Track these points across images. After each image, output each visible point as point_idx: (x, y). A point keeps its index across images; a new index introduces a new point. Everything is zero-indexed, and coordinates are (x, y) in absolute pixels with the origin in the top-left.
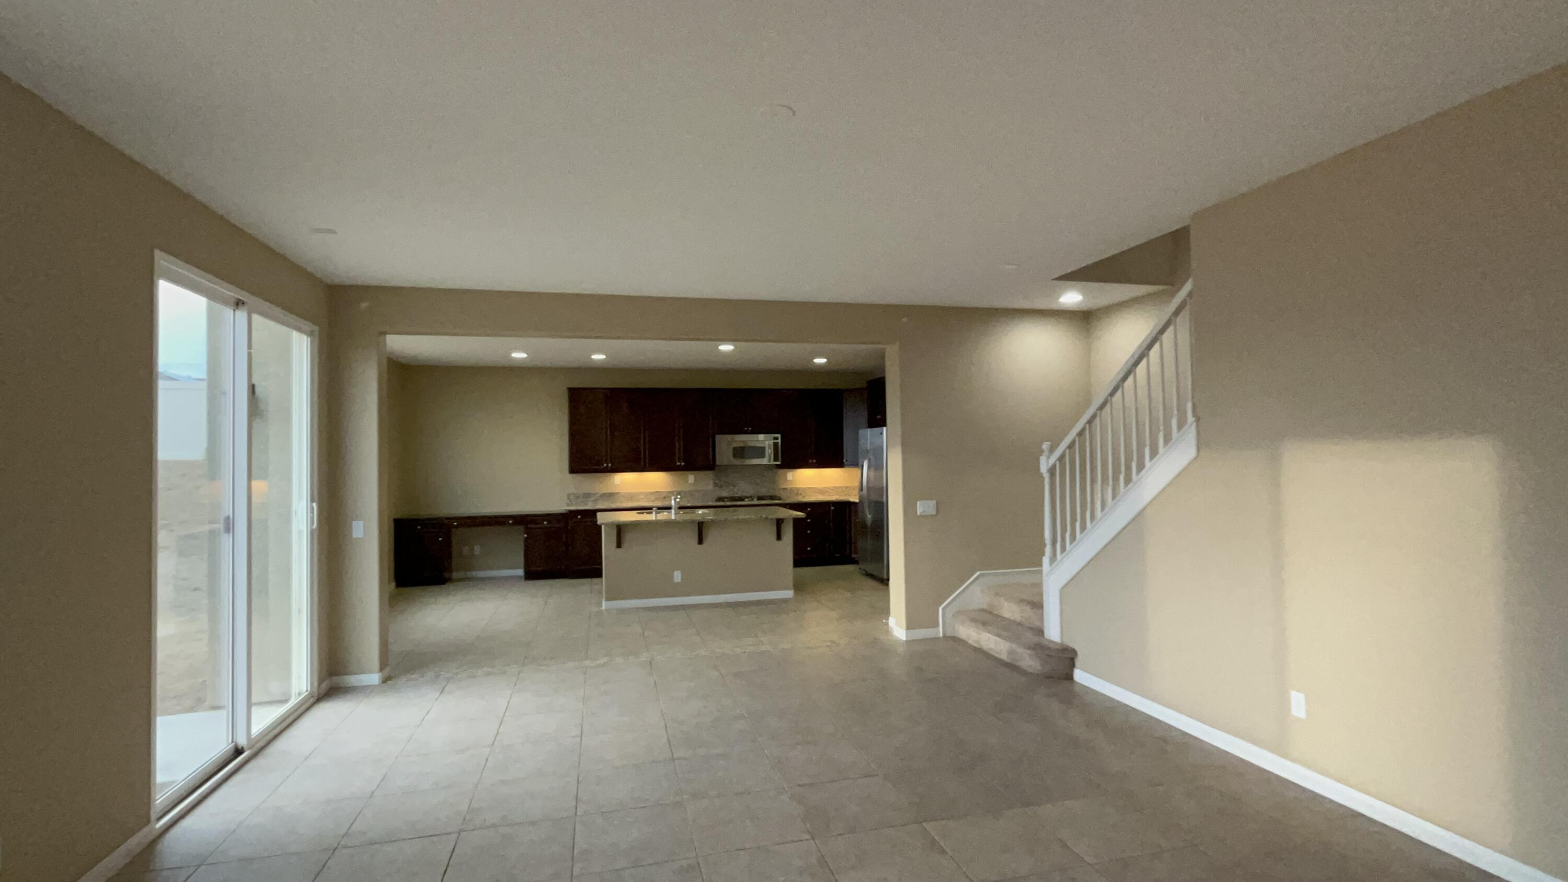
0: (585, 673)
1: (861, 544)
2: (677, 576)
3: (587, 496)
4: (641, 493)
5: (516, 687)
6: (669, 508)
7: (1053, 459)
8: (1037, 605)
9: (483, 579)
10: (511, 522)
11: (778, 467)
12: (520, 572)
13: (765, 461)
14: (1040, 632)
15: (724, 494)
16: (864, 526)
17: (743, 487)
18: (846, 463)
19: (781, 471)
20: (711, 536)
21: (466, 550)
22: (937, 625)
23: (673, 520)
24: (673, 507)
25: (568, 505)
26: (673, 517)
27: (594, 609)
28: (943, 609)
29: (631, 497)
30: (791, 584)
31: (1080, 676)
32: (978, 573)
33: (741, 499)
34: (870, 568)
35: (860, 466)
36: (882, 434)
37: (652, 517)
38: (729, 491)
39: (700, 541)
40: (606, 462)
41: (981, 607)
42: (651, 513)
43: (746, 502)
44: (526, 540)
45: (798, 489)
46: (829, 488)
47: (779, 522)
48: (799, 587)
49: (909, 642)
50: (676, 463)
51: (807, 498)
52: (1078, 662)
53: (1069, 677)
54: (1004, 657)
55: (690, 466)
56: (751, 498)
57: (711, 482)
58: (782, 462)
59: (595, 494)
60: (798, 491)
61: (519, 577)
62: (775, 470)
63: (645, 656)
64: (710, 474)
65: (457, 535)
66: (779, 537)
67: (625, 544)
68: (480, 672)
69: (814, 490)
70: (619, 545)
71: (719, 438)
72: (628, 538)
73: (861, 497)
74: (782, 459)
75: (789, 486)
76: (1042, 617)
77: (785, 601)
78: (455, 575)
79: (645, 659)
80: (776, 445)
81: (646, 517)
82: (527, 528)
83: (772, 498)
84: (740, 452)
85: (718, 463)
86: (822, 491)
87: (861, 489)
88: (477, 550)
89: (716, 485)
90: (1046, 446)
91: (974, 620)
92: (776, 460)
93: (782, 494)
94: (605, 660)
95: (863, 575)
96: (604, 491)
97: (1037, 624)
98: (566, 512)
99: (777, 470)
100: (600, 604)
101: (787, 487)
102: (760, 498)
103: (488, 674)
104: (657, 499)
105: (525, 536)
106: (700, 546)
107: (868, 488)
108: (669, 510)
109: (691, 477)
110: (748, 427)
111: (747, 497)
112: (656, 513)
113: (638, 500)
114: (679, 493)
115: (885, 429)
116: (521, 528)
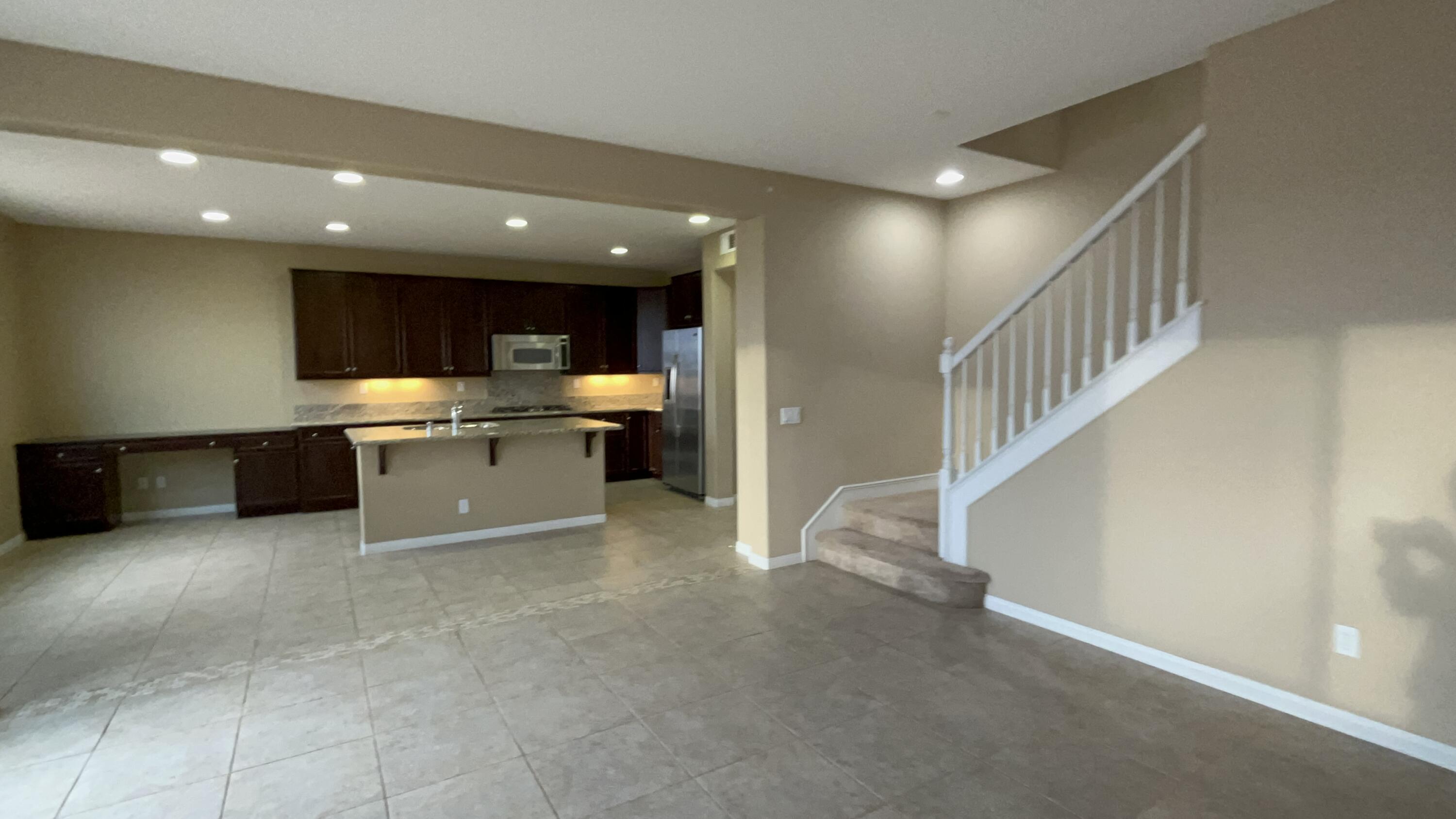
0: (361, 664)
1: (666, 455)
2: (464, 506)
3: (325, 408)
4: (397, 405)
5: (247, 704)
6: (449, 421)
7: (960, 356)
8: (931, 524)
9: (169, 520)
10: (212, 443)
11: (564, 372)
12: (231, 507)
13: (550, 366)
14: (934, 554)
15: (502, 404)
16: (671, 435)
17: (525, 396)
18: (639, 370)
19: (568, 378)
20: (506, 456)
21: (143, 483)
22: (798, 550)
23: (454, 437)
24: (454, 420)
25: (296, 420)
26: (454, 433)
27: (350, 554)
28: (807, 530)
29: (383, 409)
30: (602, 506)
31: (992, 603)
32: (841, 488)
33: (526, 409)
34: (676, 481)
35: (665, 372)
36: (696, 335)
37: (427, 433)
38: (508, 401)
39: (493, 461)
40: (349, 366)
41: (842, 526)
42: (425, 428)
43: (532, 413)
44: (238, 469)
45: (586, 398)
46: (620, 396)
47: (590, 435)
48: (610, 509)
49: (773, 572)
50: (443, 368)
51: (596, 407)
52: (990, 588)
53: (979, 605)
54: (894, 584)
55: (459, 373)
56: (537, 408)
57: (486, 391)
58: (571, 366)
59: (334, 406)
60: (586, 401)
61: (227, 515)
62: (561, 377)
63: (445, 626)
64: (483, 380)
65: (125, 463)
66: (588, 452)
67: (391, 469)
68: (177, 683)
69: (604, 399)
70: (383, 471)
71: (495, 338)
72: (396, 461)
73: (665, 406)
74: (572, 361)
75: (576, 395)
76: (935, 538)
77: (599, 527)
78: (127, 516)
79: (447, 630)
80: (564, 348)
81: (413, 434)
82: (236, 451)
83: (559, 408)
84: (521, 355)
85: (496, 367)
86: (612, 400)
87: (668, 395)
88: (161, 482)
89: (491, 393)
90: (948, 342)
91: (845, 542)
92: (564, 364)
93: (571, 404)
94: (388, 636)
95: (667, 490)
96: (346, 402)
97: (927, 543)
98: (294, 429)
99: (563, 376)
100: (357, 547)
101: (574, 395)
102: (547, 408)
103: (193, 683)
104: (417, 411)
105: (236, 461)
106: (493, 468)
107: (679, 396)
108: (448, 425)
109: (460, 386)
110: (532, 327)
111: (532, 407)
112: (432, 428)
113: (393, 413)
114: (460, 403)
115: (700, 329)
116: (229, 451)
